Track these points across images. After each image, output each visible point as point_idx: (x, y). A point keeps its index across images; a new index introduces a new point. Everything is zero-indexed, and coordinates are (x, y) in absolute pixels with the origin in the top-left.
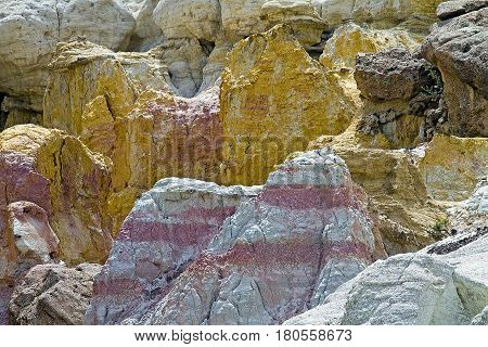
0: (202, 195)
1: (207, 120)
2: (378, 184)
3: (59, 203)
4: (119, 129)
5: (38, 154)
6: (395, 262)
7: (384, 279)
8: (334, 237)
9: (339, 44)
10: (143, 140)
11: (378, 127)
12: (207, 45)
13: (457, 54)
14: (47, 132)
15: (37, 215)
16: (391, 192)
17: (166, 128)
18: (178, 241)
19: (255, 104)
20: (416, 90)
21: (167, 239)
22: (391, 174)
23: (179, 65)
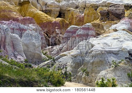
0: (76, 28)
1: (83, 17)
2: (98, 27)
3: (62, 27)
4: (73, 18)
5: (60, 21)
6: (83, 42)
7: (82, 44)
9: (99, 9)
10: (76, 19)
11: (102, 19)
12: (84, 8)
13: (111, 11)
14: (61, 19)
15: (59, 29)
16: (99, 28)
17: (78, 18)
18: (73, 33)
20: (107, 15)
21: (71, 33)
22: (99, 26)
23: (81, 11)
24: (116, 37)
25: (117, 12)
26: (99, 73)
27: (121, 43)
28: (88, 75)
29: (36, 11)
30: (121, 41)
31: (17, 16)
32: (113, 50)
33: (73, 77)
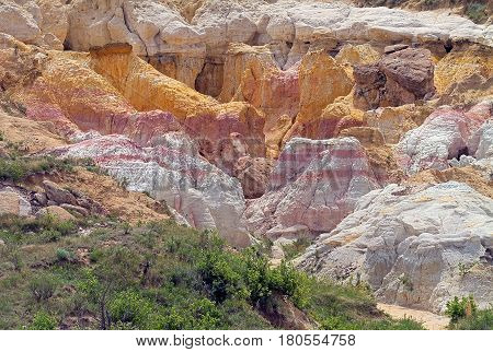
1: (292, 82)
2: (367, 140)
4: (257, 84)
5: (240, 114)
8: (356, 168)
9: (344, 52)
10: (268, 89)
12: (289, 44)
13: (392, 71)
15: (240, 138)
16: (372, 142)
17: (276, 84)
19: (314, 80)
20: (375, 82)
22: (371, 136)
23: (278, 52)
24: (450, 203)
25: (412, 74)
26: (435, 286)
27: (462, 218)
28: (412, 289)
29: (157, 79)
30: (462, 215)
31: (121, 109)
32: (455, 239)
33: (376, 294)
